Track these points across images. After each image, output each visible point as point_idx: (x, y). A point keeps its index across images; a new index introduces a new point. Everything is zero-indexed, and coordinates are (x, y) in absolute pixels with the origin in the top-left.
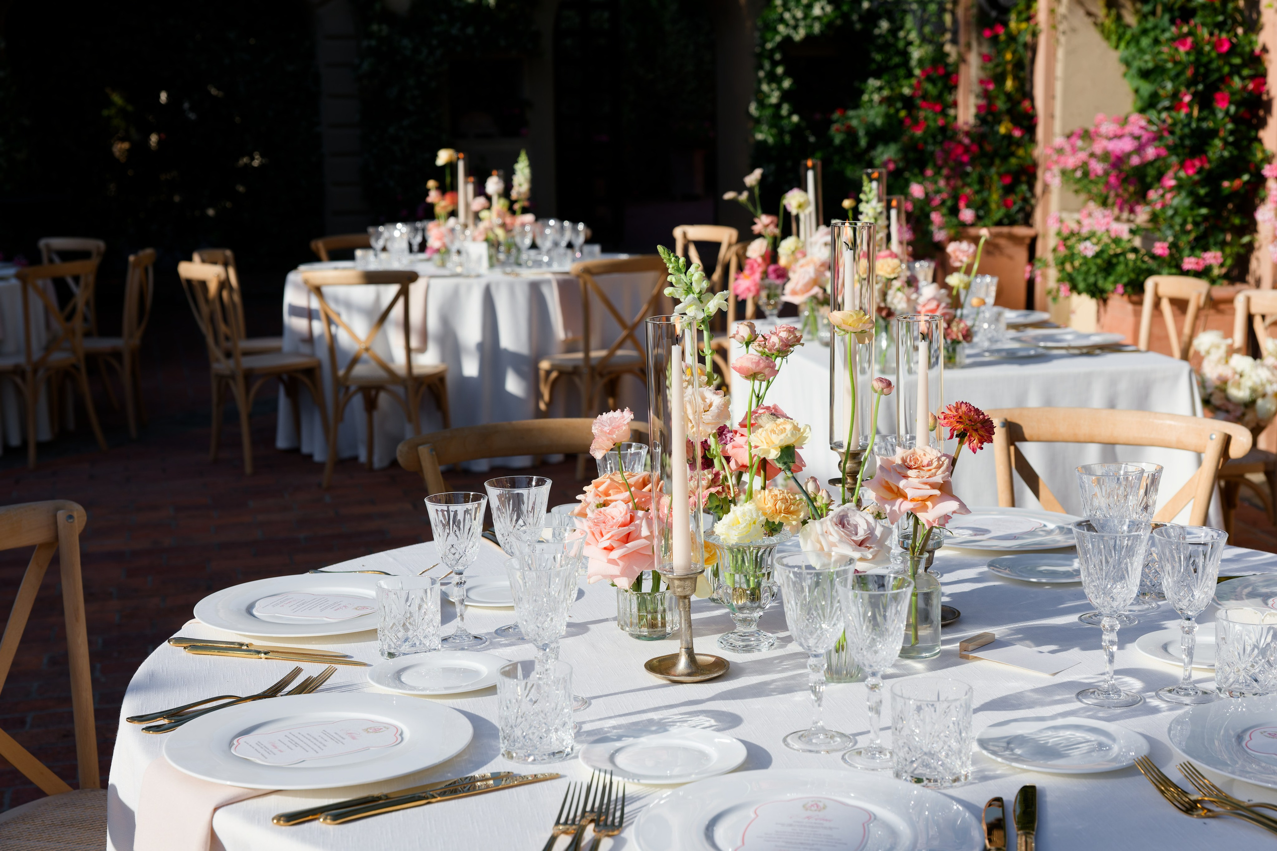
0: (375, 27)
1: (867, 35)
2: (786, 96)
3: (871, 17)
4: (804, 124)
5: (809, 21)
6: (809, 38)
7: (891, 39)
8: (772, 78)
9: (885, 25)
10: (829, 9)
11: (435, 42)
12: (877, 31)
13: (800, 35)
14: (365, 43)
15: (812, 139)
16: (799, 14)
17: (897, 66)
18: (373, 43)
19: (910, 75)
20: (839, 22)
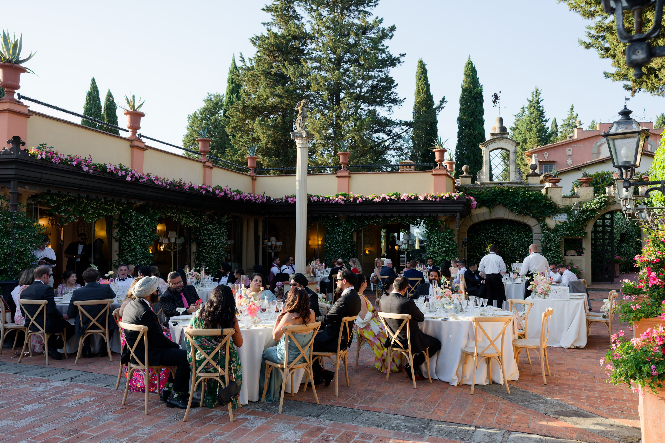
0: (545, 231)
11: (559, 235)
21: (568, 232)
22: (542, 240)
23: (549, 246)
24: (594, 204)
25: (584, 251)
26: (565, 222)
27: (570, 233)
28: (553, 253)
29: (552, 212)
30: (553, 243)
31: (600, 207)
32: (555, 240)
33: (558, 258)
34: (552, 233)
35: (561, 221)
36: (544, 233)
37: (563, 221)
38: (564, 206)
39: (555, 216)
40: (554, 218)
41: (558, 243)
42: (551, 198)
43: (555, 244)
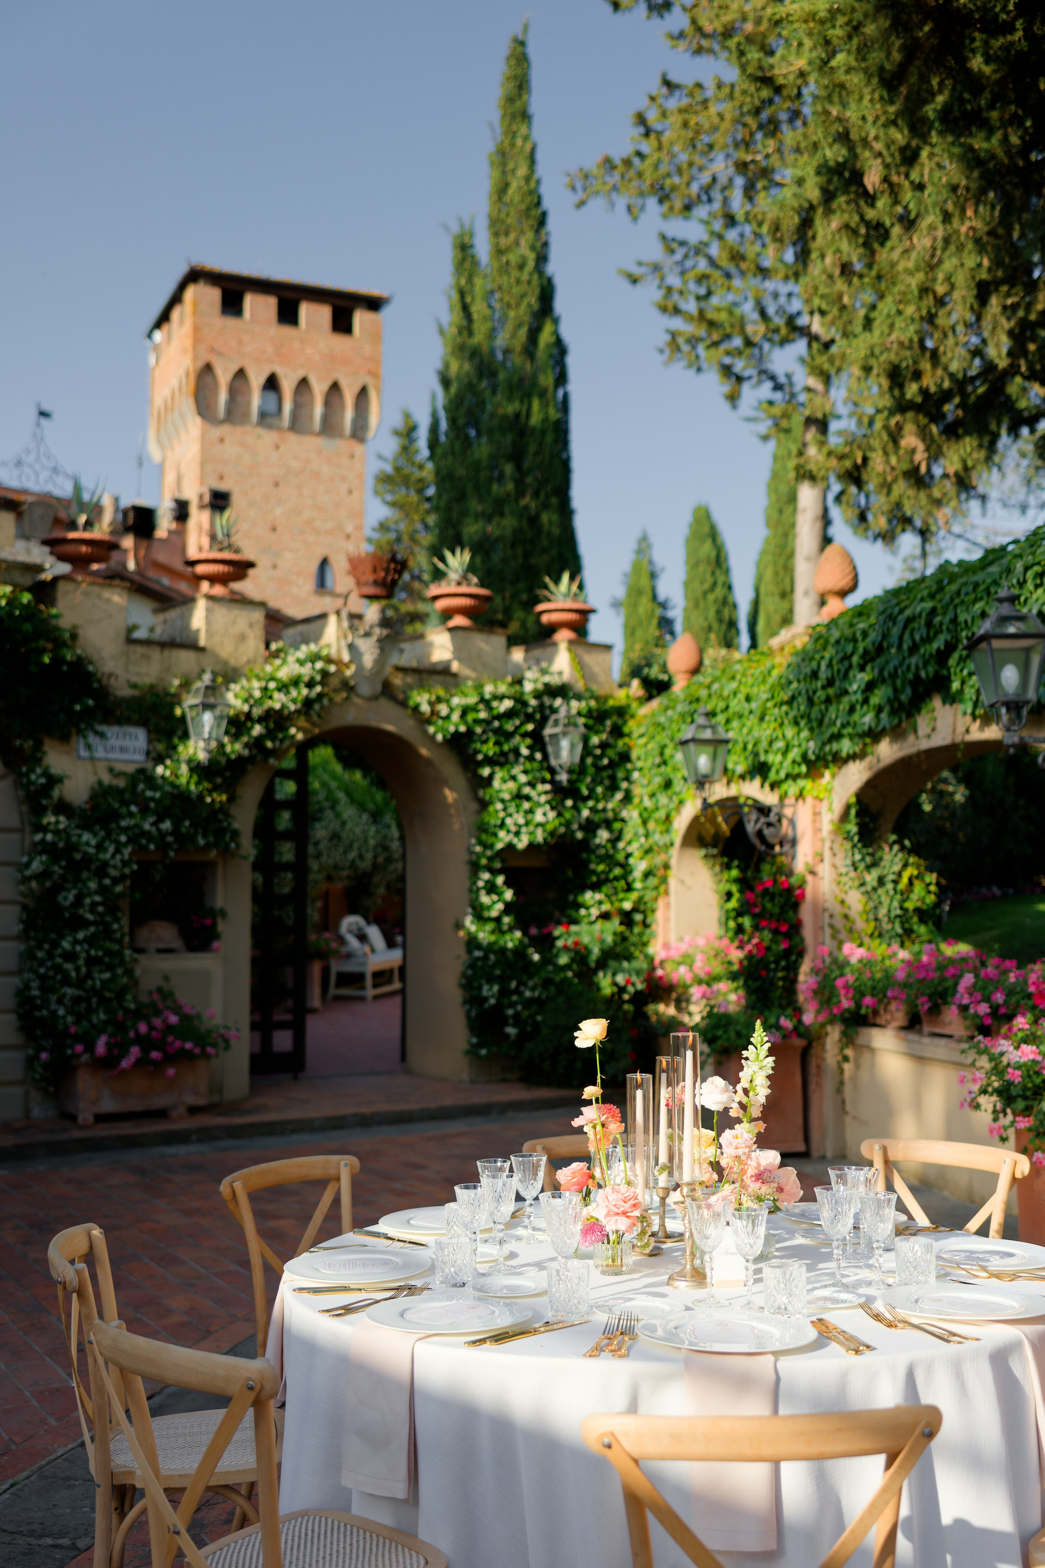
0: (50, 818)
1: (586, 845)
2: (509, 908)
3: (590, 827)
4: (526, 940)
5: (531, 828)
6: (531, 846)
7: (611, 852)
8: (491, 888)
9: (603, 835)
10: (552, 815)
11: (123, 838)
12: (597, 841)
13: (522, 843)
14: (38, 837)
15: (536, 957)
16: (521, 821)
17: (616, 878)
18: (49, 837)
19: (629, 888)
20: (562, 830)
21: (166, 825)
22: (36, 866)
23: (68, 898)
24: (283, 687)
25: (221, 926)
26: (141, 771)
27: (175, 832)
28: (90, 941)
29: (87, 712)
30: (93, 885)
31: (308, 703)
32: (105, 864)
33: (110, 968)
34: (86, 825)
35: (119, 767)
36: (41, 828)
37: (131, 769)
38: (134, 686)
39: (92, 739)
40: (89, 747)
41: (115, 881)
42: (74, 636)
43: (103, 890)
